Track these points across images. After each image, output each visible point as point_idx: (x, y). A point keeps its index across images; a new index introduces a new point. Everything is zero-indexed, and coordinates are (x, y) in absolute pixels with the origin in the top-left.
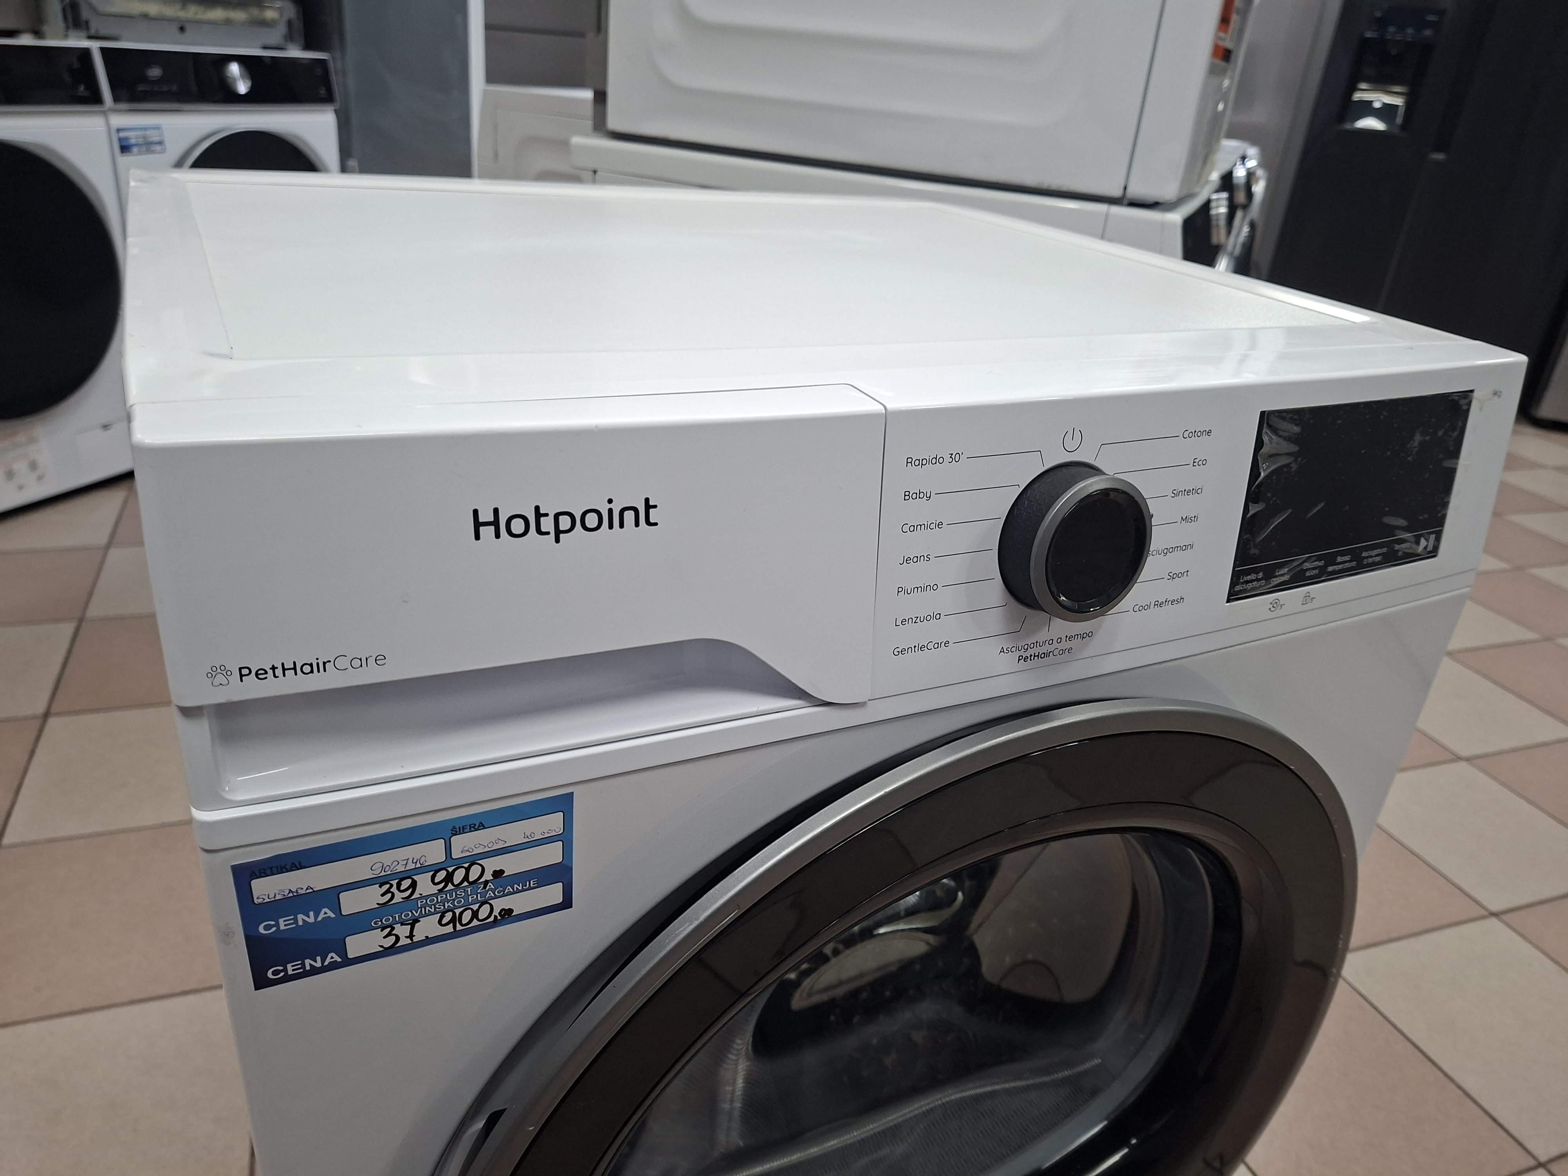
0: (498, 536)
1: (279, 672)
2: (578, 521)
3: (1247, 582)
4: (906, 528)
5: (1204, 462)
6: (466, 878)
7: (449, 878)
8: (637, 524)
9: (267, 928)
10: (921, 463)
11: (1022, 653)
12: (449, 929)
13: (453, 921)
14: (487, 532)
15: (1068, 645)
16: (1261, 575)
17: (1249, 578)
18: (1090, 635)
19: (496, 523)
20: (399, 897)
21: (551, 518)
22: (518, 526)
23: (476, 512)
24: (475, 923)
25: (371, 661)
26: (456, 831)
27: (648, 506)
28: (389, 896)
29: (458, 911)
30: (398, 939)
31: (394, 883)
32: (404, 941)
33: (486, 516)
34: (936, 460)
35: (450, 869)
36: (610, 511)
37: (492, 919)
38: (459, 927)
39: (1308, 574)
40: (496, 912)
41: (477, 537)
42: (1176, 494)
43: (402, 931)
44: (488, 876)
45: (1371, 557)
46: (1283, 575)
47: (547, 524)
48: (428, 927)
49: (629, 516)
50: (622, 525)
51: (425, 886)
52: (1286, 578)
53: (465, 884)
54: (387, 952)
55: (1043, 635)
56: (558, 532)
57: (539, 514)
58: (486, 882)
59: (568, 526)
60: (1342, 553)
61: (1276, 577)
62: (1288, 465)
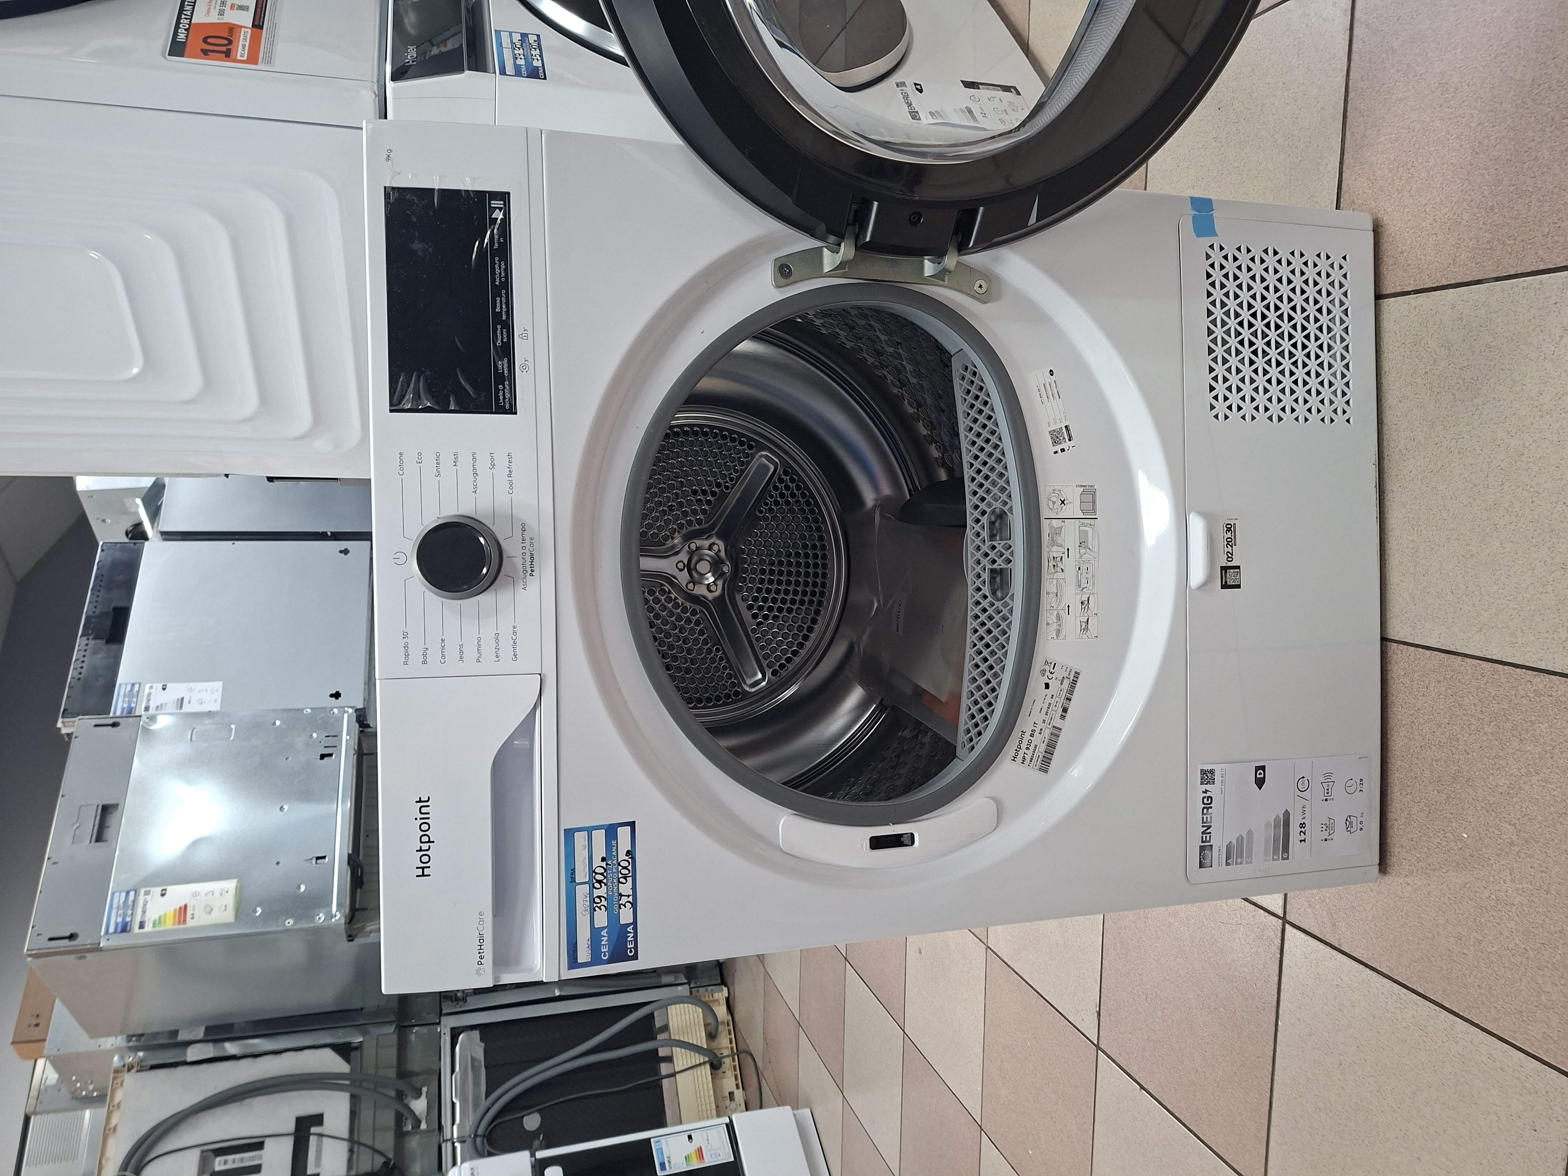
0: (429, 867)
1: (481, 951)
2: (425, 833)
3: (504, 398)
4: (443, 661)
5: (420, 454)
6: (602, 874)
7: (600, 882)
8: (428, 806)
9: (605, 956)
10: (407, 656)
11: (528, 574)
12: (630, 879)
13: (625, 878)
14: (426, 871)
15: (528, 541)
16: (501, 387)
17: (501, 398)
18: (523, 525)
19: (423, 868)
20: (604, 902)
21: (422, 845)
22: (425, 859)
23: (417, 876)
24: (630, 868)
25: (481, 917)
26: (573, 880)
27: (420, 801)
28: (602, 907)
29: (620, 876)
30: (629, 902)
31: (595, 905)
32: (630, 899)
33: (420, 872)
34: (406, 647)
35: (594, 881)
36: (421, 819)
37: (630, 860)
38: (630, 874)
39: (505, 340)
40: (627, 858)
41: (429, 875)
42: (438, 474)
43: (624, 900)
44: (604, 864)
45: (500, 274)
46: (502, 365)
47: (425, 846)
48: (626, 889)
49: (423, 810)
50: (428, 813)
51: (603, 891)
52: (506, 360)
53: (605, 874)
54: (634, 905)
55: (518, 561)
56: (429, 842)
57: (421, 850)
58: (607, 864)
59: (427, 837)
60: (494, 307)
61: (503, 371)
62: (426, 380)
